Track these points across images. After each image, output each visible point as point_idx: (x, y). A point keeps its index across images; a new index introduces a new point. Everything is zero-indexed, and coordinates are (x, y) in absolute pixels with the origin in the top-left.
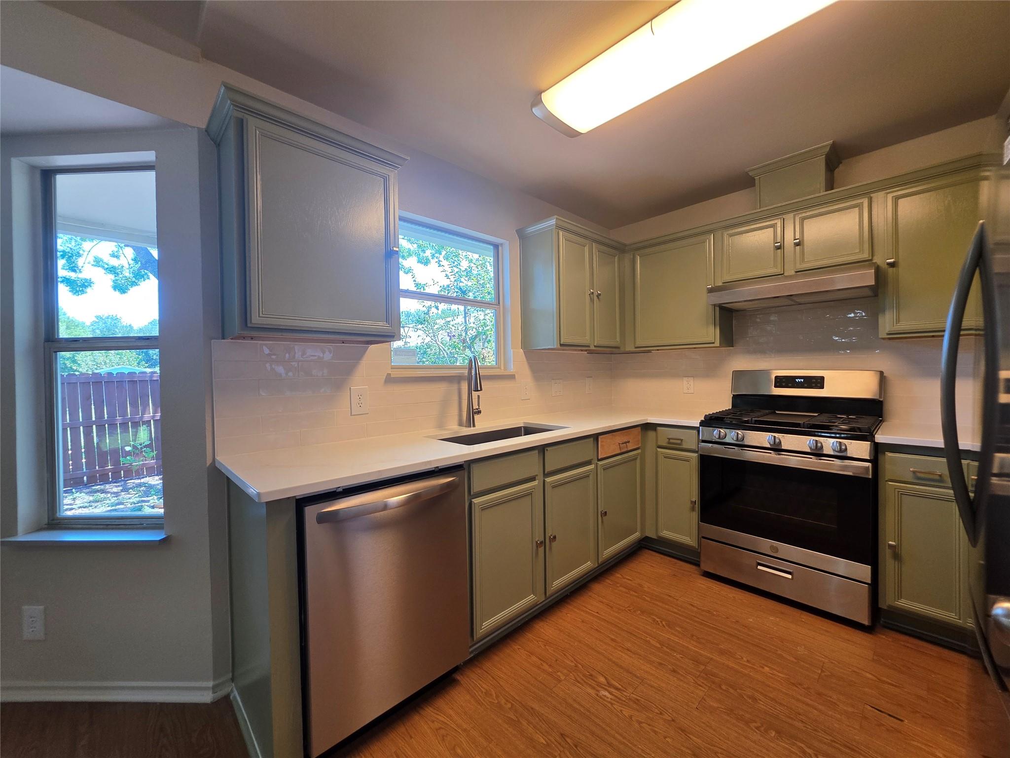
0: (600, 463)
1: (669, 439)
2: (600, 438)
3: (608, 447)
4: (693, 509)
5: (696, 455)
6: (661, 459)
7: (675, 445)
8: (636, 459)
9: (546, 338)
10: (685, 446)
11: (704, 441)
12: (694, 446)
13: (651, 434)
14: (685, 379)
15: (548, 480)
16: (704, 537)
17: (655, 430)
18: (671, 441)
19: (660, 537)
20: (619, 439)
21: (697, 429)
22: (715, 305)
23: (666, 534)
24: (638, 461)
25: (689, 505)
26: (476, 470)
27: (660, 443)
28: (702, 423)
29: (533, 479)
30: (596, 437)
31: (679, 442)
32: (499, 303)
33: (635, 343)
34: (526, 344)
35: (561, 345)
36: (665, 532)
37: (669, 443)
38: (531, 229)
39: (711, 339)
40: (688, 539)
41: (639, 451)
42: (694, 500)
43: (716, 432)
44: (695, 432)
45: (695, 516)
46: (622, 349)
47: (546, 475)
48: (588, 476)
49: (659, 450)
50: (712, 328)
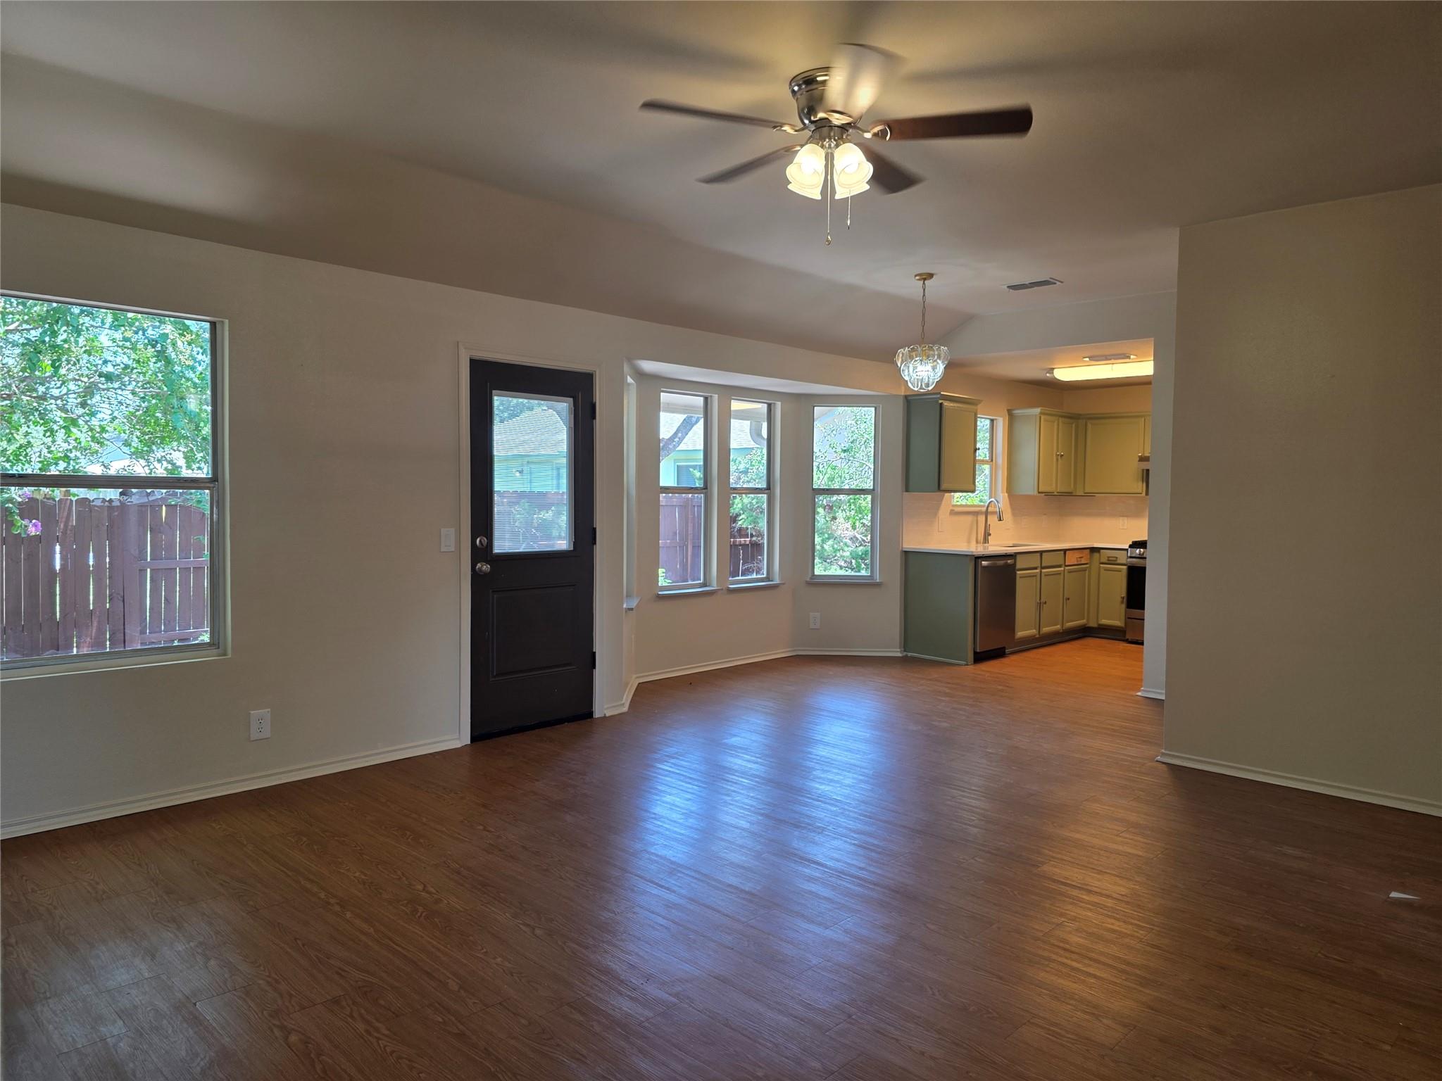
0: (1067, 568)
1: (1108, 557)
2: (1067, 552)
3: (1071, 559)
4: (1122, 602)
5: (1125, 567)
6: (1102, 570)
7: (1111, 561)
8: (1086, 570)
9: (1028, 486)
10: (1119, 562)
11: (1131, 557)
12: (1124, 562)
13: (1096, 555)
14: (1121, 518)
15: (1043, 571)
16: (1129, 618)
17: (1099, 552)
18: (1110, 559)
19: (1099, 625)
20: (1077, 554)
21: (1127, 550)
22: (1143, 470)
23: (1104, 622)
24: (1087, 572)
25: (1120, 600)
26: (1019, 557)
27: (1102, 561)
28: (1130, 546)
29: (1036, 568)
30: (1065, 551)
31: (1115, 559)
32: (992, 461)
33: (1084, 489)
34: (1010, 489)
35: (1039, 493)
36: (1103, 620)
37: (1108, 560)
38: (1017, 412)
39: (1140, 491)
40: (1118, 622)
41: (1087, 566)
42: (1123, 596)
43: (1138, 551)
44: (1126, 552)
45: (1124, 606)
46: (1074, 494)
47: (1043, 568)
48: (1060, 574)
49: (1102, 565)
50: (1140, 483)
